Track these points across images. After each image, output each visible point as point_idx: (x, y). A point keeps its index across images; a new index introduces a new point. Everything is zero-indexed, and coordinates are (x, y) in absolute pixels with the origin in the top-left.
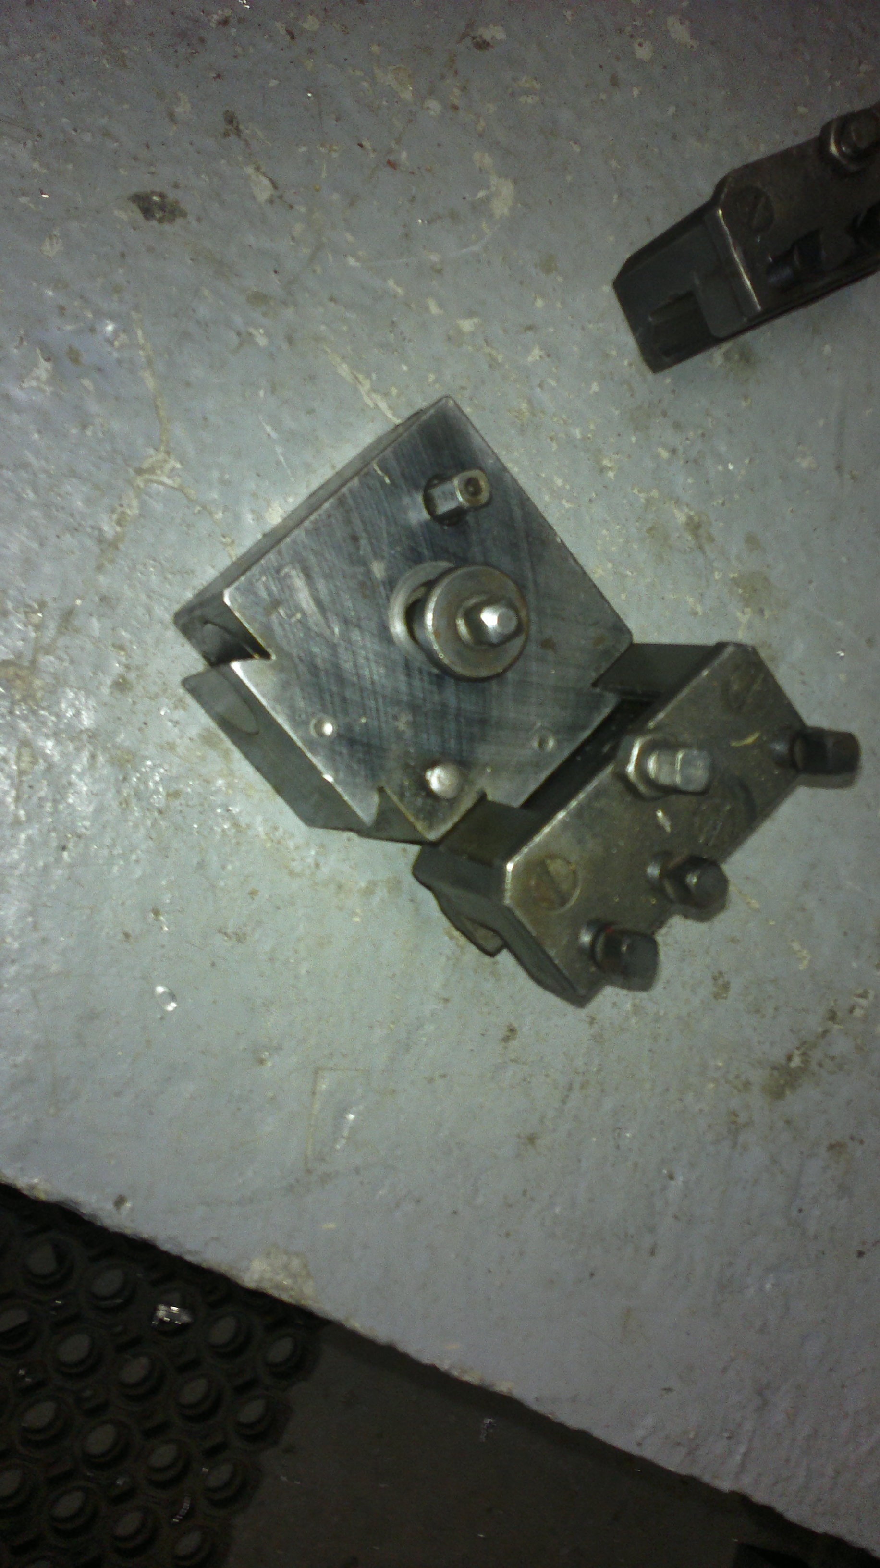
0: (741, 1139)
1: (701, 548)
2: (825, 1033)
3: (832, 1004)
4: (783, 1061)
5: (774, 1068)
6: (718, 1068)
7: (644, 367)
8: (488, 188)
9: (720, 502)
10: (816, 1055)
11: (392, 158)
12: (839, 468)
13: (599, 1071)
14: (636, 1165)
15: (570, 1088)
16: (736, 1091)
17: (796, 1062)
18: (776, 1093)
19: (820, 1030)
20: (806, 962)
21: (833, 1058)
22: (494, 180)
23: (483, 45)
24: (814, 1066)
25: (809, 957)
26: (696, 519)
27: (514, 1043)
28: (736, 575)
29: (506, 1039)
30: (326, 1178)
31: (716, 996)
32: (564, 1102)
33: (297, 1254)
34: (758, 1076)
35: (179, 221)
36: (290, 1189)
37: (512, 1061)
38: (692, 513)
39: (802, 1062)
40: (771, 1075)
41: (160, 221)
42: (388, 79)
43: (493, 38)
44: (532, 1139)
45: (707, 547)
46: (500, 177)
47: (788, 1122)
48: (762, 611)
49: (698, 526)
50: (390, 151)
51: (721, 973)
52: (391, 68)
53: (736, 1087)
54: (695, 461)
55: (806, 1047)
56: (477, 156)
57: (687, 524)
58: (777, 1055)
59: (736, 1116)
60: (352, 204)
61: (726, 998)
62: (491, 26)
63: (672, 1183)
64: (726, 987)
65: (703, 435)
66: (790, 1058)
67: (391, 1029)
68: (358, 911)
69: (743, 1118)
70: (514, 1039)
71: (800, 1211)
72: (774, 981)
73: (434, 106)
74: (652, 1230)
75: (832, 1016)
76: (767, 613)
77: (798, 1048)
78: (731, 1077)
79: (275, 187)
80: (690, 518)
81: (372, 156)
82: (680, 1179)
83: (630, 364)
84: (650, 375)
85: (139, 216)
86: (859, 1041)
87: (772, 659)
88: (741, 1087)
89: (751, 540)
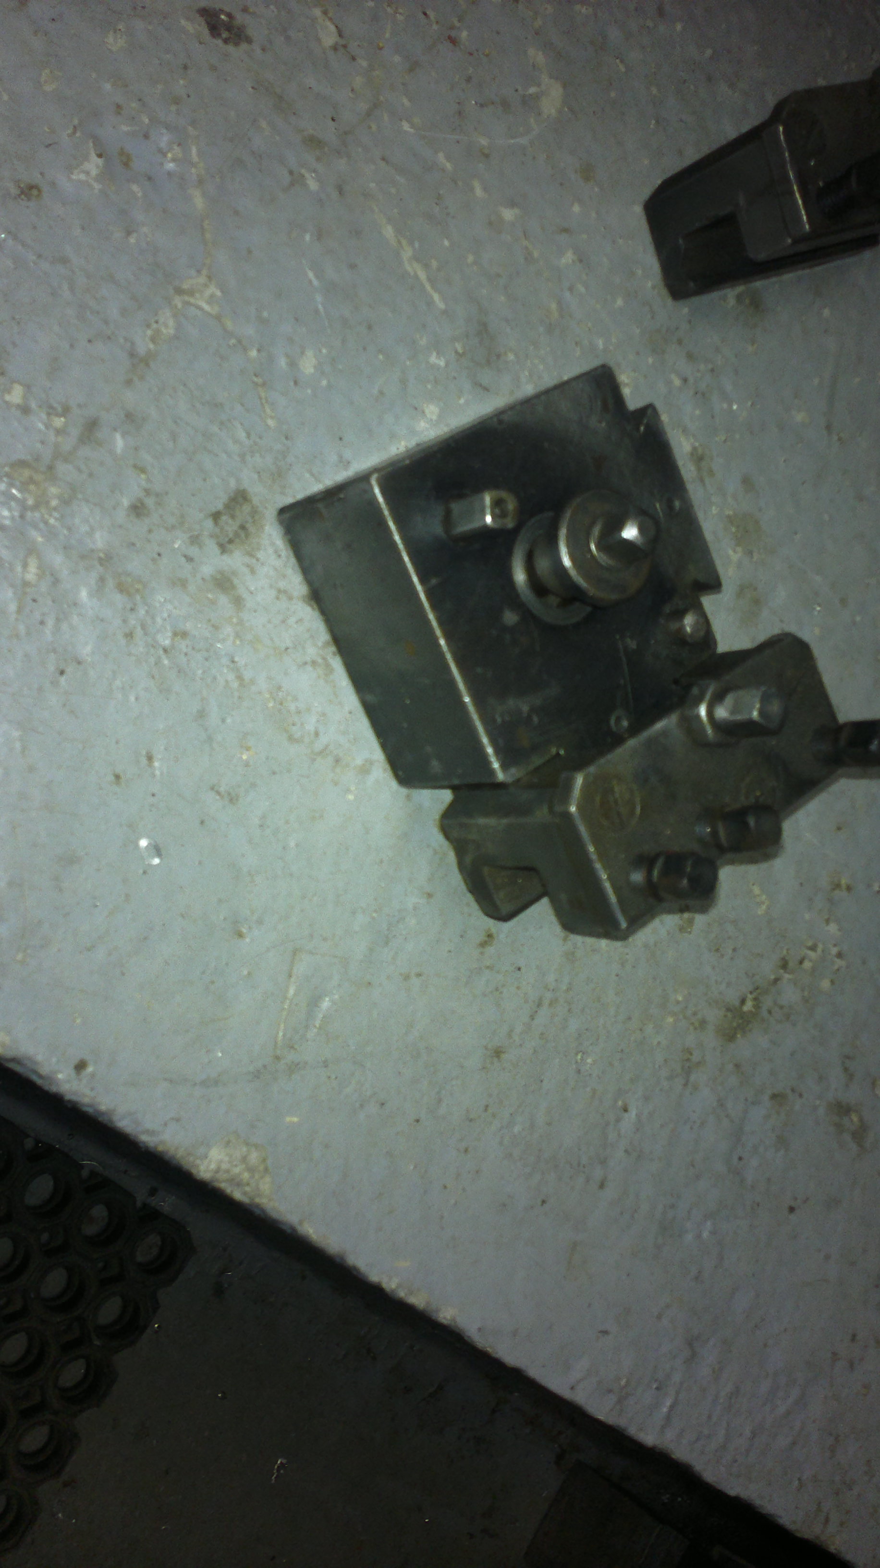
0: (693, 1078)
1: (702, 480)
2: (776, 980)
3: (785, 952)
4: (737, 1003)
5: (728, 1010)
6: (678, 1002)
7: (665, 292)
8: (539, 85)
9: (723, 438)
10: (767, 1002)
11: (453, 34)
12: (828, 427)
13: (569, 989)
14: (594, 1091)
15: (539, 1005)
16: (692, 1028)
17: (748, 1006)
18: (729, 1036)
19: (773, 977)
20: (764, 907)
21: (781, 1007)
22: (545, 79)
24: (764, 1013)
25: (767, 902)
26: (700, 451)
27: (490, 950)
28: (731, 513)
29: (483, 944)
30: (293, 1068)
31: (682, 929)
32: (532, 1018)
33: (256, 1146)
34: (714, 1016)
35: (244, 46)
36: (257, 1075)
37: (488, 967)
38: (697, 444)
39: (754, 1006)
40: (725, 1016)
41: (226, 41)
44: (498, 1053)
45: (707, 481)
46: (551, 78)
47: (737, 1066)
48: (751, 553)
49: (700, 459)
50: (452, 28)
53: (692, 1024)
54: (703, 394)
55: (758, 992)
56: (531, 52)
57: (692, 454)
58: (732, 996)
59: (691, 1054)
60: (411, 70)
61: (690, 933)
63: (626, 1115)
64: (691, 921)
65: (712, 370)
66: (743, 1001)
67: (373, 918)
68: (353, 788)
69: (695, 1057)
70: (491, 945)
71: (740, 1159)
72: (735, 922)
74: (603, 1162)
75: (784, 965)
76: (756, 557)
77: (751, 993)
78: (689, 1013)
79: (341, 35)
80: (695, 449)
81: (435, 27)
82: (633, 1113)
83: (654, 287)
84: (669, 301)
85: (206, 32)
86: (806, 993)
87: (757, 602)
88: (697, 1024)
89: (747, 482)
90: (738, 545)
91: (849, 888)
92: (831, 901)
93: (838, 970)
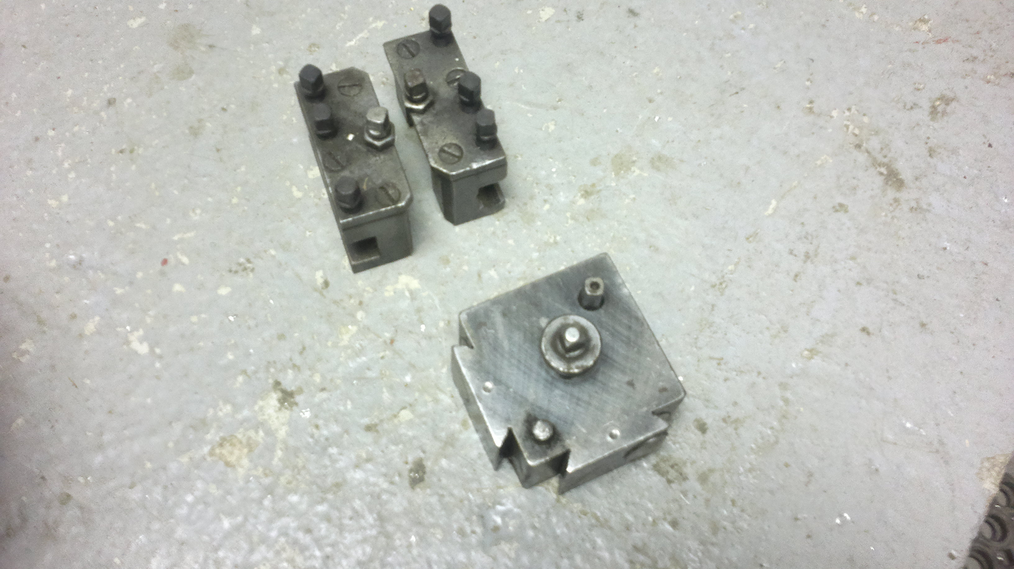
0: (925, 207)
1: (599, 192)
2: (868, 152)
3: (851, 146)
4: (883, 178)
5: (887, 184)
6: (886, 216)
7: (499, 214)
8: (403, 290)
9: (573, 178)
10: (880, 158)
11: (389, 341)
12: (555, 108)
13: (887, 283)
14: (938, 269)
15: (896, 300)
16: (899, 207)
18: (900, 184)
19: (866, 155)
20: (828, 158)
21: (882, 149)
22: (399, 286)
23: (326, 284)
24: (886, 160)
25: (825, 156)
26: (583, 192)
27: (871, 329)
28: (613, 173)
29: (868, 333)
30: (941, 443)
31: (846, 211)
32: (903, 305)
33: (982, 463)
34: (891, 193)
35: (425, 463)
36: (946, 463)
37: (880, 332)
38: (579, 194)
39: (884, 167)
40: (890, 186)
41: (424, 473)
42: (345, 339)
43: (322, 277)
44: (923, 325)
45: (598, 188)
46: (397, 282)
47: (917, 179)
48: (634, 162)
49: (586, 192)
50: (385, 342)
51: (834, 207)
52: (340, 337)
53: (897, 207)
54: (551, 190)
55: (876, 163)
56: (387, 294)
57: (585, 198)
58: (879, 181)
59: (912, 208)
60: (413, 367)
61: (847, 206)
62: (316, 277)
63: (948, 248)
64: (841, 205)
65: (537, 184)
66: (881, 174)
67: (862, 397)
69: (914, 204)
70: (868, 329)
71: (965, 177)
72: (838, 178)
73: (360, 315)
74: (973, 263)
75: (858, 147)
76: (634, 158)
77: (876, 168)
78: (891, 209)
79: (404, 408)
80: (582, 196)
81: (388, 353)
82: (947, 245)
83: (498, 220)
84: (505, 210)
85: (422, 485)
86: (873, 133)
87: (660, 158)
88: (897, 204)
89: (595, 162)
90: (630, 169)
91: (811, 102)
92: (819, 115)
93: (858, 111)
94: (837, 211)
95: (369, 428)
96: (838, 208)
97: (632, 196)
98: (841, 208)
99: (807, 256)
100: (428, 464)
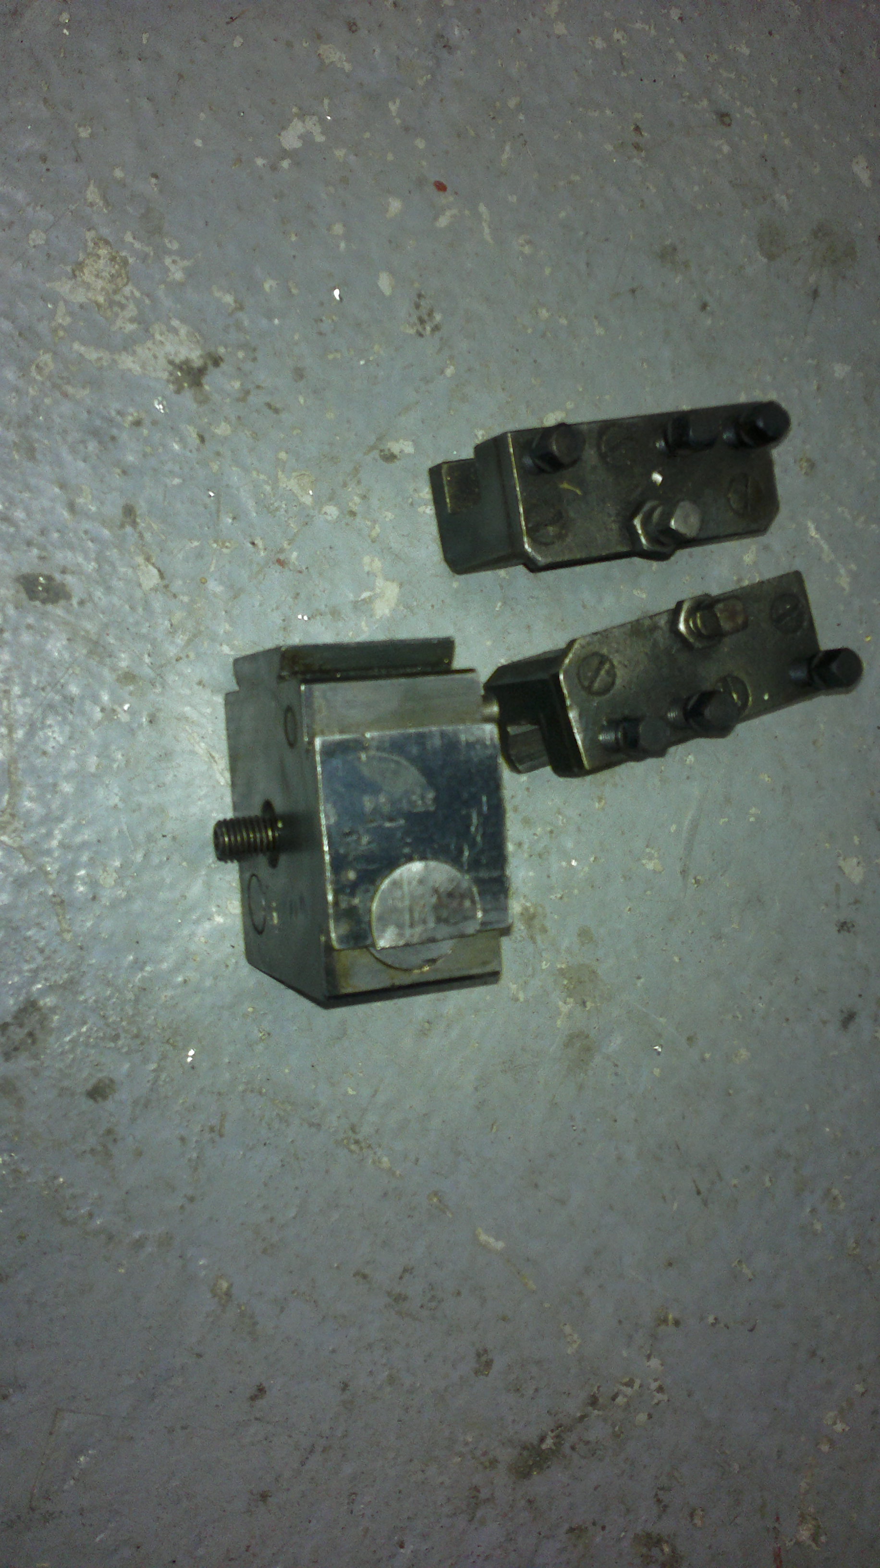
0: (479, 1514)
1: (532, 938)
2: (582, 1418)
3: (595, 1389)
4: (535, 1443)
5: (524, 1448)
6: (466, 1444)
8: (372, 589)
9: (559, 896)
10: (571, 1438)
11: (282, 557)
12: (684, 872)
13: (345, 1436)
14: (367, 1530)
15: (312, 1451)
16: (481, 1468)
17: (549, 1443)
18: (523, 1473)
19: (579, 1415)
20: (575, 1346)
21: (587, 1443)
22: (380, 582)
23: (390, 457)
24: (567, 1449)
25: (579, 1341)
26: (532, 910)
27: (260, 1403)
28: (564, 966)
29: (253, 1398)
30: (48, 1517)
31: (477, 1372)
32: (303, 1464)
34: (506, 1455)
35: (62, 603)
36: (10, 1524)
37: (256, 1419)
38: (528, 904)
39: (555, 1444)
40: (520, 1455)
41: (44, 602)
42: (289, 483)
43: (401, 451)
44: (264, 1497)
45: (539, 938)
46: (387, 580)
47: (530, 1502)
48: (584, 1002)
49: (532, 917)
50: (282, 550)
51: (486, 1351)
52: (294, 474)
53: (482, 1463)
54: (540, 856)
55: (561, 1430)
56: (366, 559)
57: (522, 914)
58: (531, 1435)
59: (479, 1491)
61: (487, 1375)
62: (401, 441)
63: (402, 1550)
64: (489, 1364)
65: (551, 832)
66: (542, 1439)
67: (139, 1379)
68: (125, 1262)
69: (484, 1494)
70: (262, 1398)
72: (538, 1363)
73: (332, 511)
75: (593, 1401)
76: (589, 1006)
77: (552, 1431)
78: (479, 1453)
79: (162, 575)
80: (526, 909)
81: (262, 554)
82: (407, 1551)
85: (23, 596)
86: (617, 1429)
87: (588, 1049)
88: (487, 1464)
89: (585, 934)
90: (570, 996)
91: (677, 1323)
92: (654, 1336)
93: (657, 1404)
94: (479, 1355)
95: (129, 512)
96: (484, 1359)
97: (521, 996)
98: (484, 1364)
99: (400, 1298)
100: (58, 610)
